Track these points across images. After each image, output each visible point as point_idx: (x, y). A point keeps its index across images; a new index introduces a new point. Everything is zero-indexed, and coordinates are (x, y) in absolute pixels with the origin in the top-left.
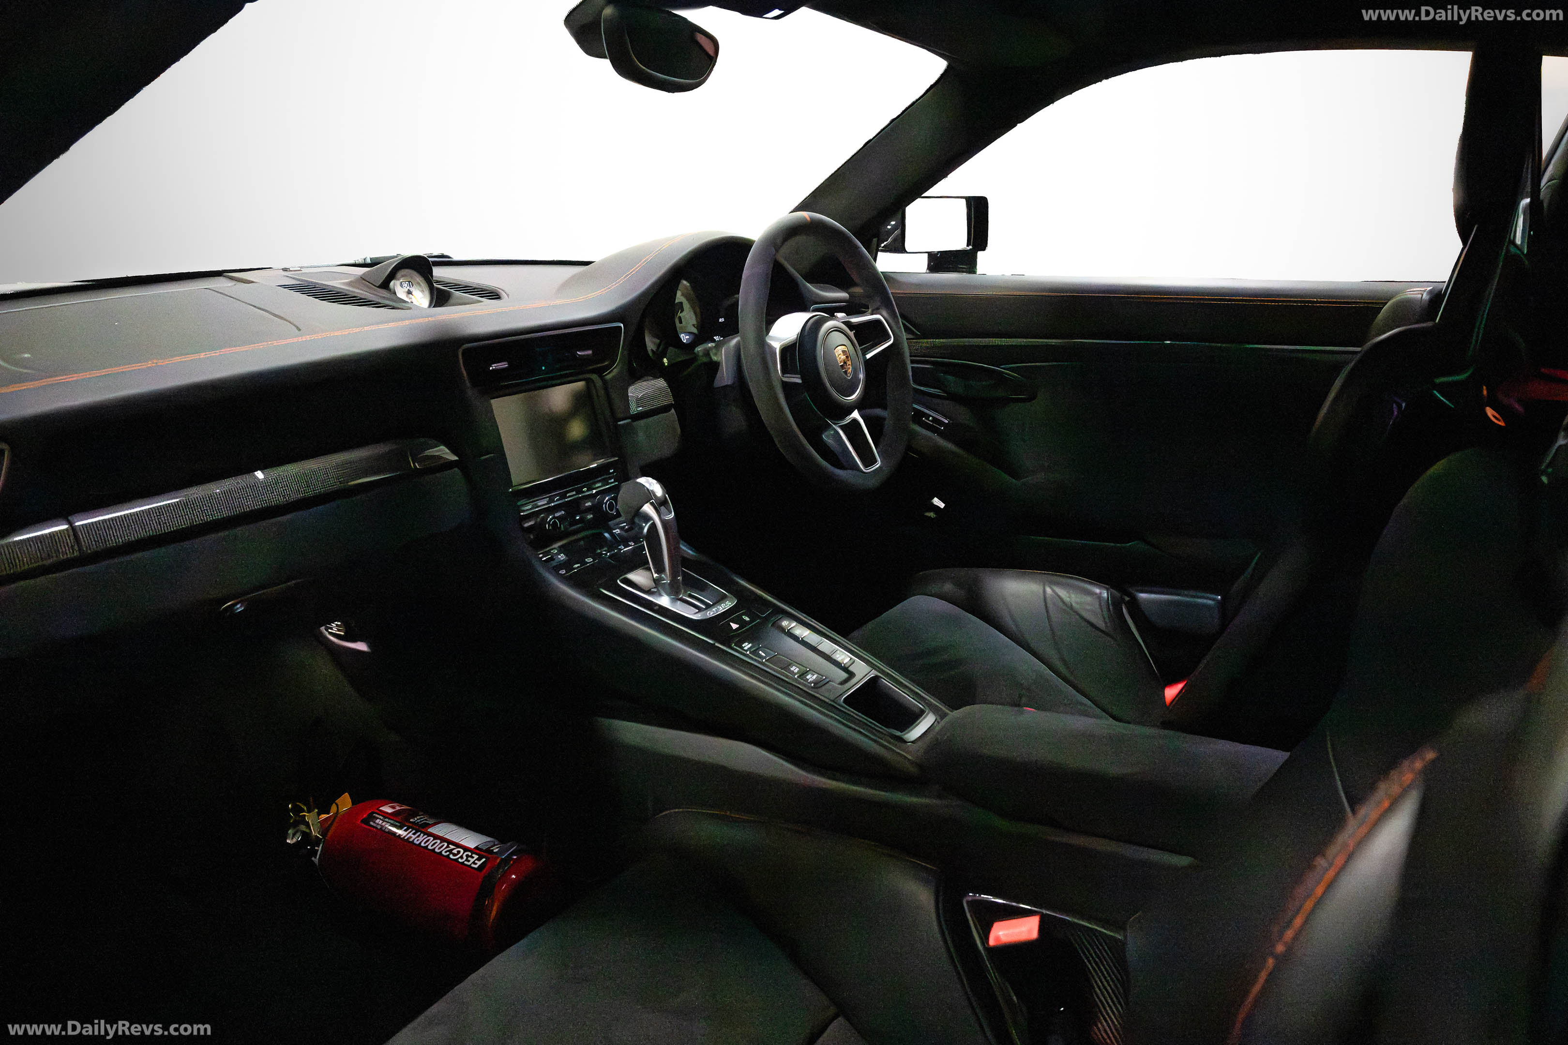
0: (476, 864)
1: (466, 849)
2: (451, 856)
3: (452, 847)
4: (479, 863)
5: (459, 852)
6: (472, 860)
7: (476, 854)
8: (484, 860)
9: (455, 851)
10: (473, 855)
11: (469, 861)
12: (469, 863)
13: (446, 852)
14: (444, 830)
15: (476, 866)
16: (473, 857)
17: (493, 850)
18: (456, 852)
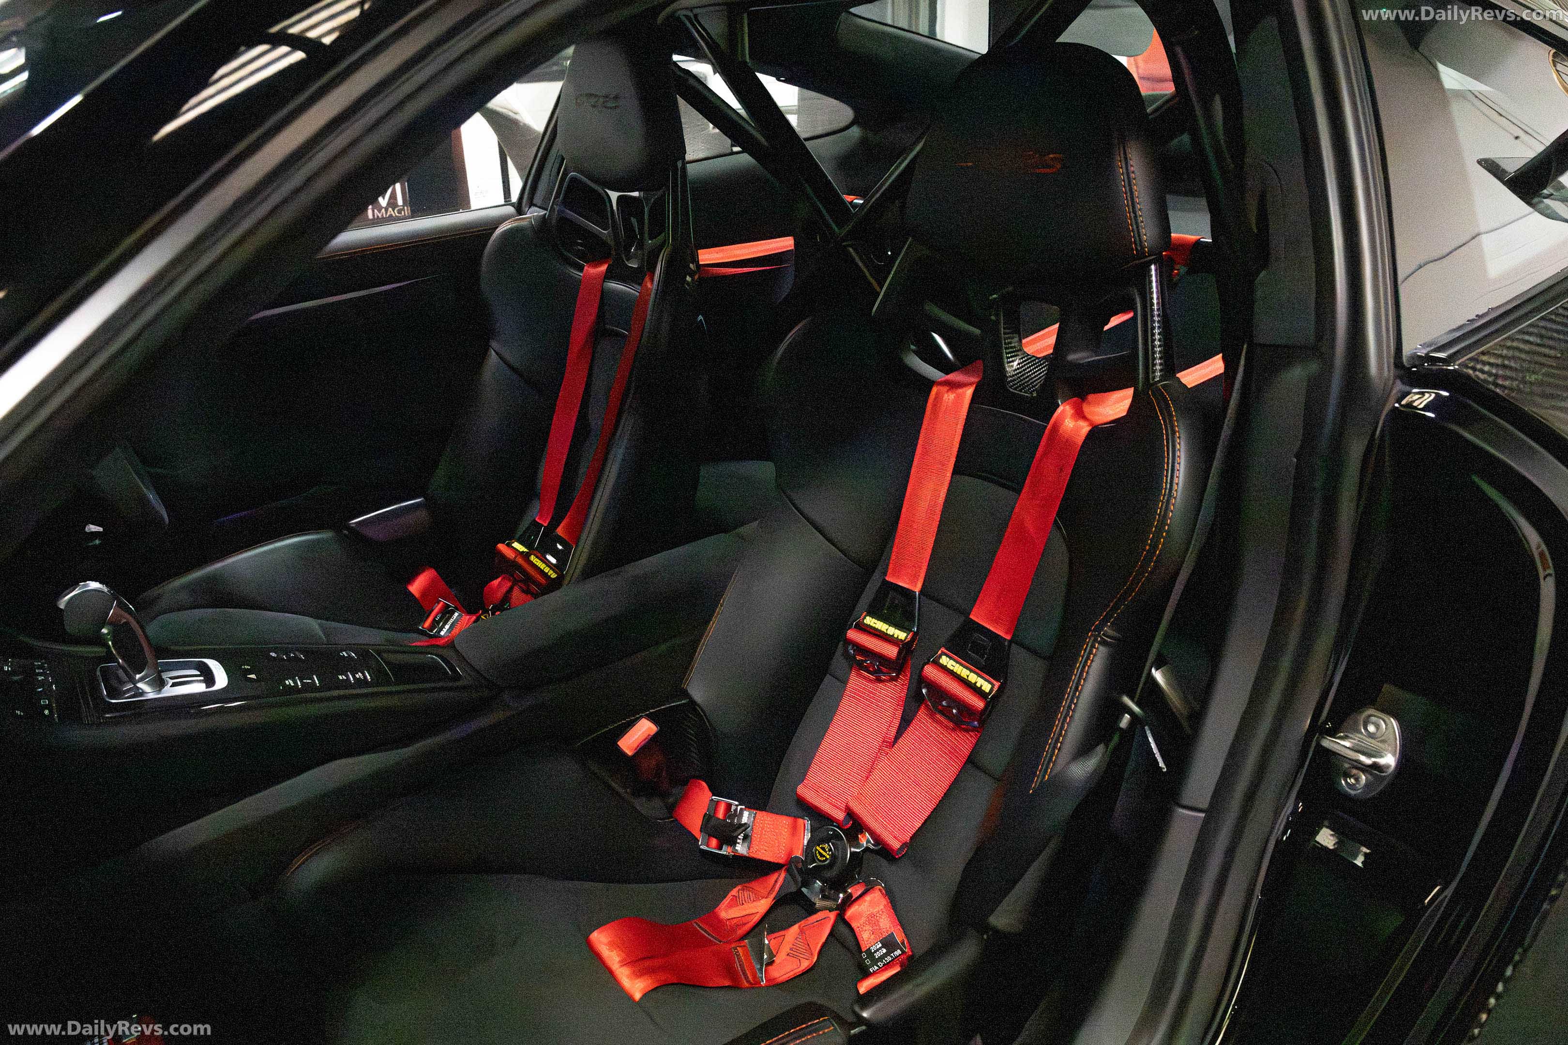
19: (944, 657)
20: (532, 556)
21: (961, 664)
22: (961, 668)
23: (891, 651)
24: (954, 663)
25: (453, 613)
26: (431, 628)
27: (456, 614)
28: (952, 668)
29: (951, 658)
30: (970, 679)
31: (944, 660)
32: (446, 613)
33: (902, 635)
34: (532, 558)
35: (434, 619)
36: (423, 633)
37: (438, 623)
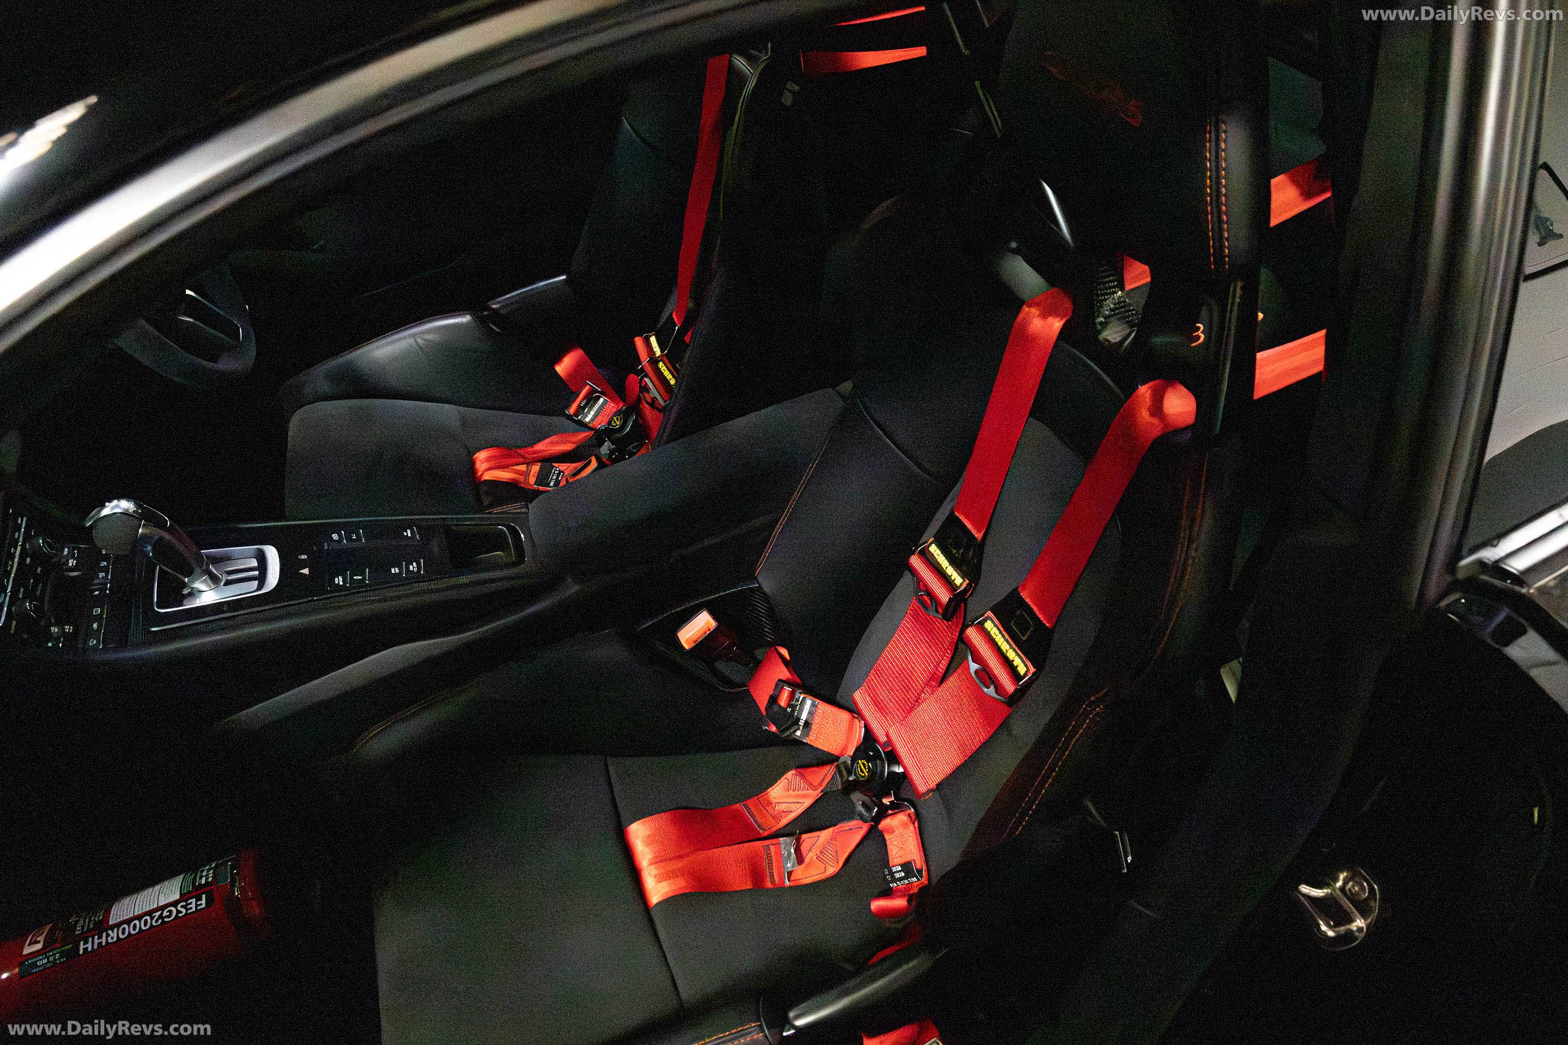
0: (201, 904)
1: (175, 904)
2: (166, 920)
3: (158, 914)
4: (203, 902)
5: (170, 911)
6: (193, 905)
7: (191, 898)
8: (204, 896)
9: (165, 914)
10: (189, 901)
11: (191, 908)
12: (194, 909)
13: (156, 921)
14: (122, 910)
15: (204, 906)
16: (191, 903)
17: (200, 884)
18: (168, 913)
19: (989, 622)
20: (661, 363)
21: (1003, 636)
22: (1002, 639)
23: (944, 596)
24: (997, 632)
25: (598, 398)
26: (577, 414)
27: (601, 400)
28: (994, 636)
29: (995, 626)
30: (1008, 655)
31: (989, 625)
32: (591, 399)
33: (958, 580)
34: (661, 364)
35: (579, 406)
36: (569, 417)
37: (584, 408)
